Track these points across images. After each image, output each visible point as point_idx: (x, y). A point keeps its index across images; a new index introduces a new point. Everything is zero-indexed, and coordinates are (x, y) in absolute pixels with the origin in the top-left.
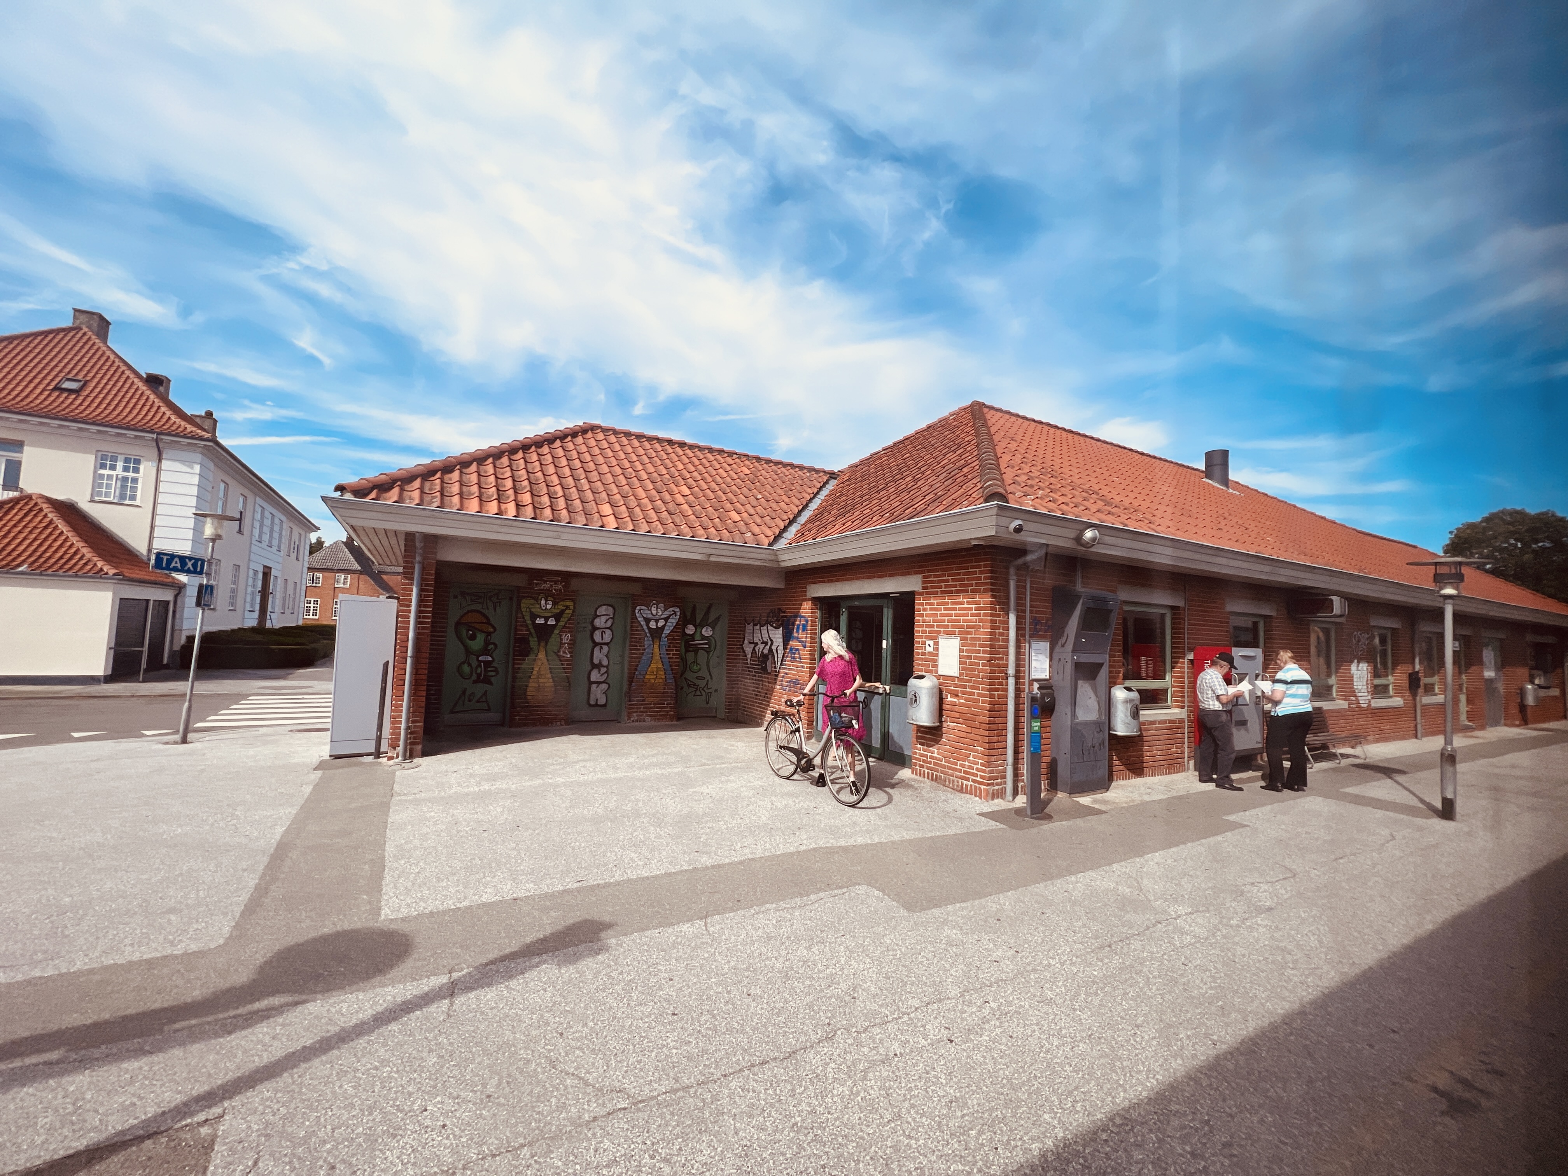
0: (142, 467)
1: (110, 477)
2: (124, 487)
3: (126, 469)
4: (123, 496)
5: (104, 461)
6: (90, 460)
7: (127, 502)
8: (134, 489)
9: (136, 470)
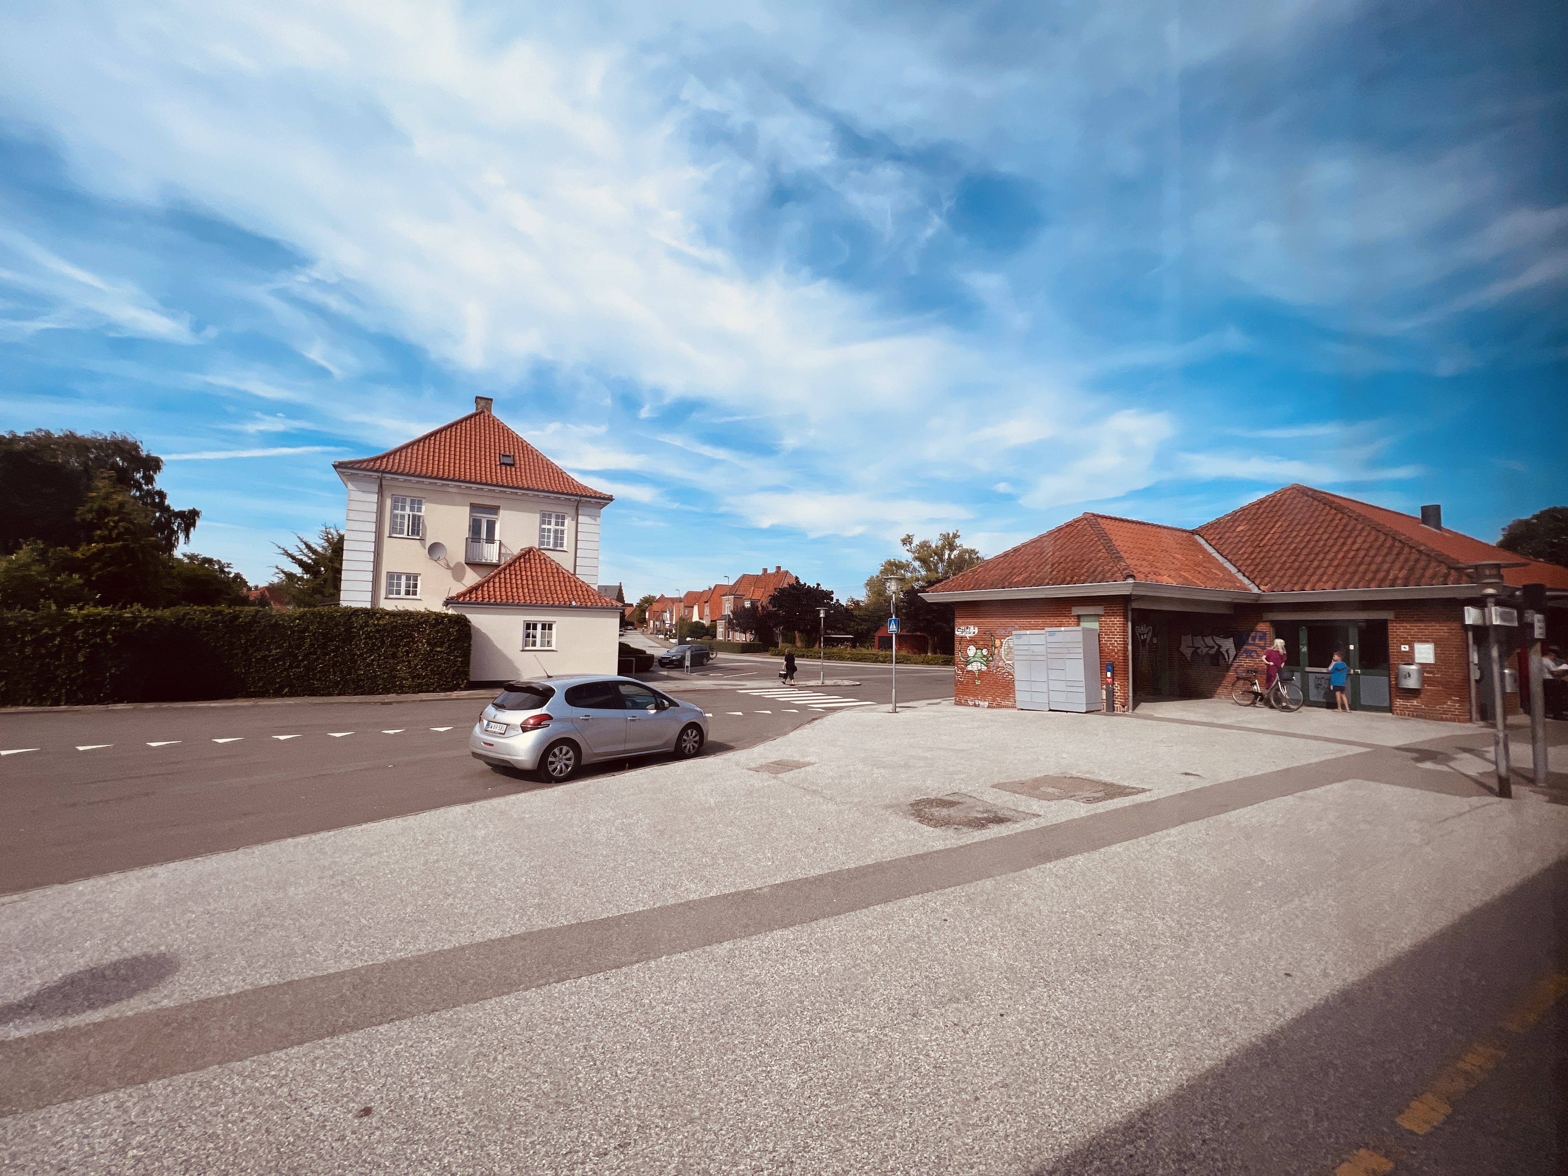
0: (566, 521)
1: (549, 530)
2: (556, 538)
3: (557, 524)
4: (555, 544)
5: (545, 518)
6: (537, 517)
7: (559, 548)
8: (562, 538)
9: (563, 524)
